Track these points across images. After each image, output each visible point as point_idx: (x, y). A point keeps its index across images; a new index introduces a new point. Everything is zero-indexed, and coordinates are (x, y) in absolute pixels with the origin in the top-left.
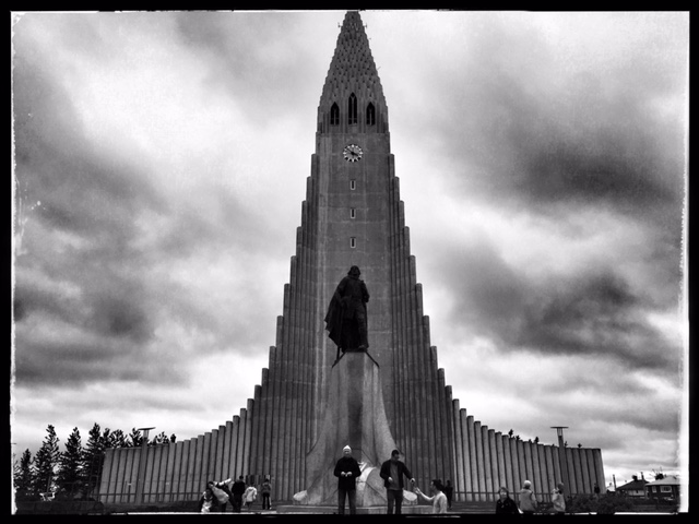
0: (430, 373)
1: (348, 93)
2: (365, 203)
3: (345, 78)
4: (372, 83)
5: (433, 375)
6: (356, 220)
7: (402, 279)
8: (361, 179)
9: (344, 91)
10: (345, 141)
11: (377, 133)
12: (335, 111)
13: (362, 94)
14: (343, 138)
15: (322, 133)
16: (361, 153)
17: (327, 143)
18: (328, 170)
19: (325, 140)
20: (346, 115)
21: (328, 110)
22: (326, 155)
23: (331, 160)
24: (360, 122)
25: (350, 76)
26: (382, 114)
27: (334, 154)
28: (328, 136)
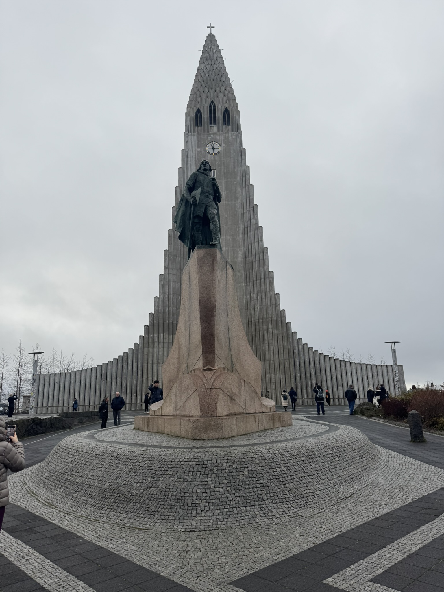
0: (274, 313)
1: (209, 101)
2: (224, 188)
3: (206, 90)
4: (227, 93)
5: (277, 315)
7: (253, 245)
8: (221, 169)
9: (205, 100)
10: (207, 138)
11: (232, 131)
12: (199, 115)
13: (219, 101)
14: (206, 136)
15: (189, 133)
16: (220, 148)
17: (193, 141)
18: (194, 162)
19: (191, 138)
20: (207, 118)
21: (193, 114)
22: (192, 151)
23: (197, 154)
24: (219, 123)
25: (210, 88)
26: (236, 117)
27: (199, 150)
28: (194, 135)
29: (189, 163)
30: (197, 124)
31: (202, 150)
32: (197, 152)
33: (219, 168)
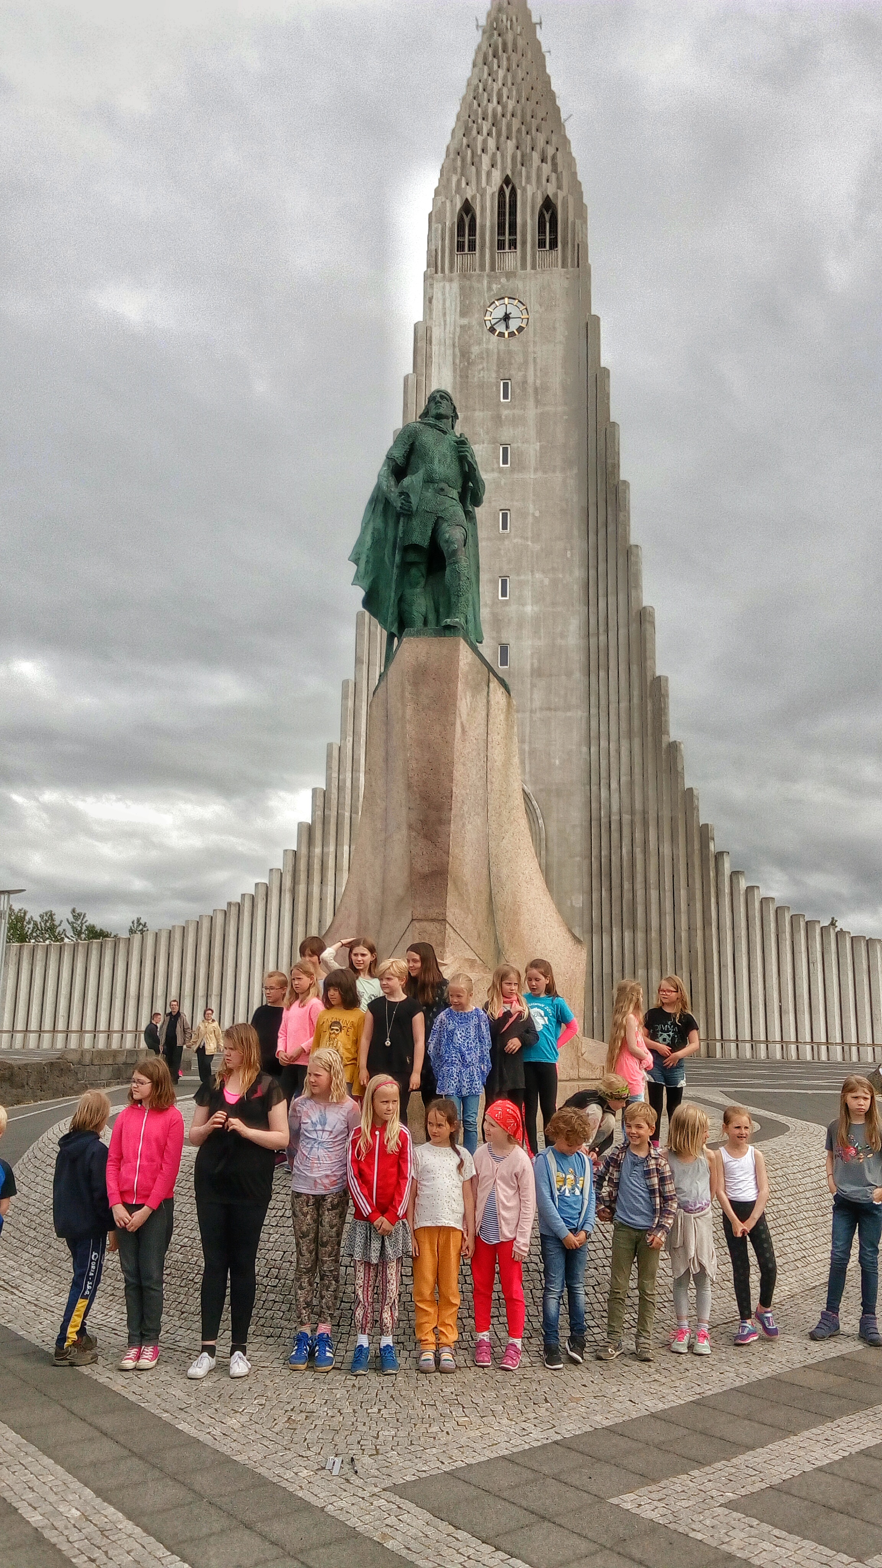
0: (667, 796)
1: (497, 178)
2: (533, 433)
3: (491, 143)
4: (550, 151)
5: (674, 802)
6: (512, 470)
7: (612, 599)
8: (525, 376)
9: (489, 174)
10: (490, 289)
11: (563, 267)
12: (467, 220)
13: (528, 178)
14: (485, 282)
15: (436, 272)
16: (525, 316)
17: (447, 295)
18: (450, 359)
19: (444, 288)
20: (492, 227)
21: (452, 218)
22: (445, 324)
23: (457, 334)
24: (524, 243)
25: (503, 138)
26: (574, 223)
27: (464, 321)
28: (451, 280)
29: (435, 359)
30: (460, 247)
31: (474, 323)
32: (458, 329)
33: (521, 374)
